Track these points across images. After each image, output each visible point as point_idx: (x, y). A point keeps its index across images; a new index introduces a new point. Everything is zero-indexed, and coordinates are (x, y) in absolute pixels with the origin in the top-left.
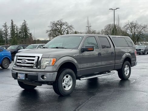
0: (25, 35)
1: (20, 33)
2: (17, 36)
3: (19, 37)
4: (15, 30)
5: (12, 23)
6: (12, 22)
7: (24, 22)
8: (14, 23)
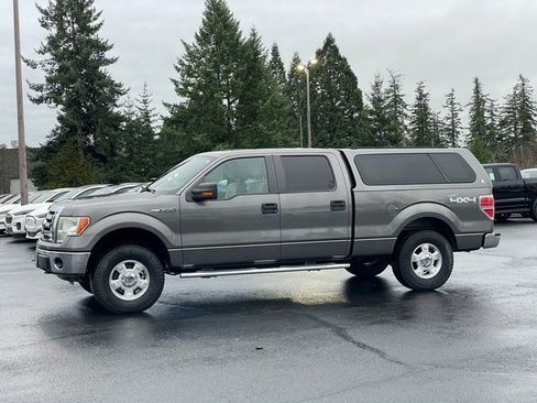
0: (523, 131)
1: (503, 123)
2: (492, 134)
3: (498, 139)
4: (486, 114)
5: (477, 91)
6: (477, 87)
7: (521, 82)
8: (484, 91)
